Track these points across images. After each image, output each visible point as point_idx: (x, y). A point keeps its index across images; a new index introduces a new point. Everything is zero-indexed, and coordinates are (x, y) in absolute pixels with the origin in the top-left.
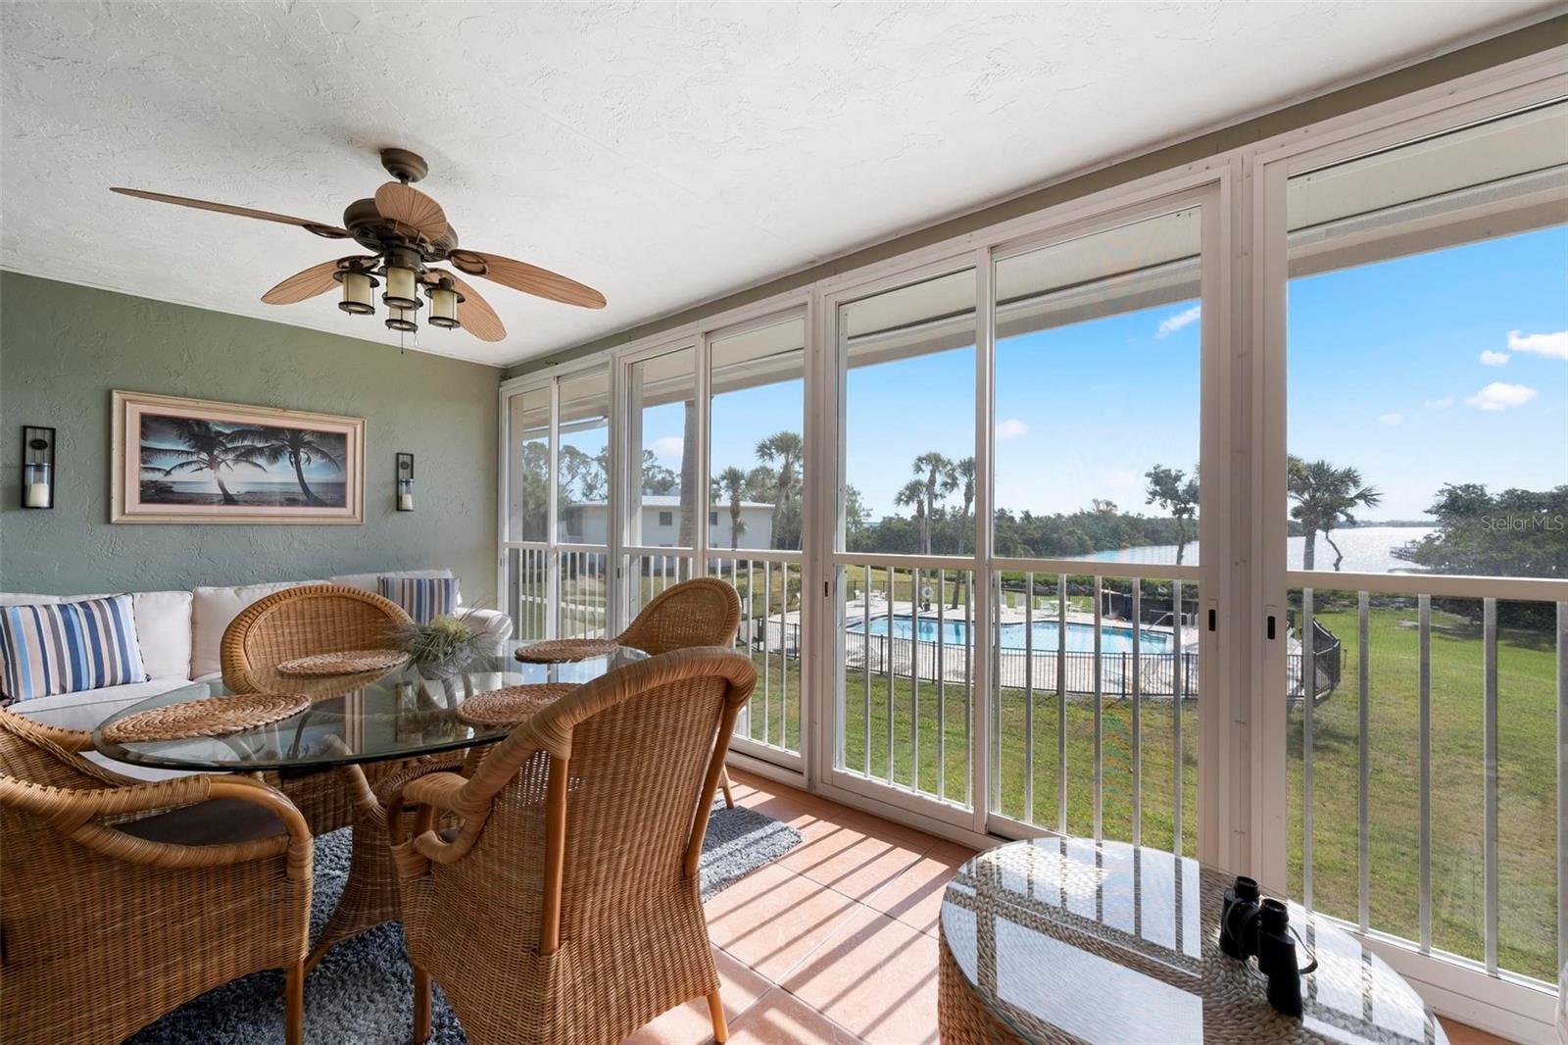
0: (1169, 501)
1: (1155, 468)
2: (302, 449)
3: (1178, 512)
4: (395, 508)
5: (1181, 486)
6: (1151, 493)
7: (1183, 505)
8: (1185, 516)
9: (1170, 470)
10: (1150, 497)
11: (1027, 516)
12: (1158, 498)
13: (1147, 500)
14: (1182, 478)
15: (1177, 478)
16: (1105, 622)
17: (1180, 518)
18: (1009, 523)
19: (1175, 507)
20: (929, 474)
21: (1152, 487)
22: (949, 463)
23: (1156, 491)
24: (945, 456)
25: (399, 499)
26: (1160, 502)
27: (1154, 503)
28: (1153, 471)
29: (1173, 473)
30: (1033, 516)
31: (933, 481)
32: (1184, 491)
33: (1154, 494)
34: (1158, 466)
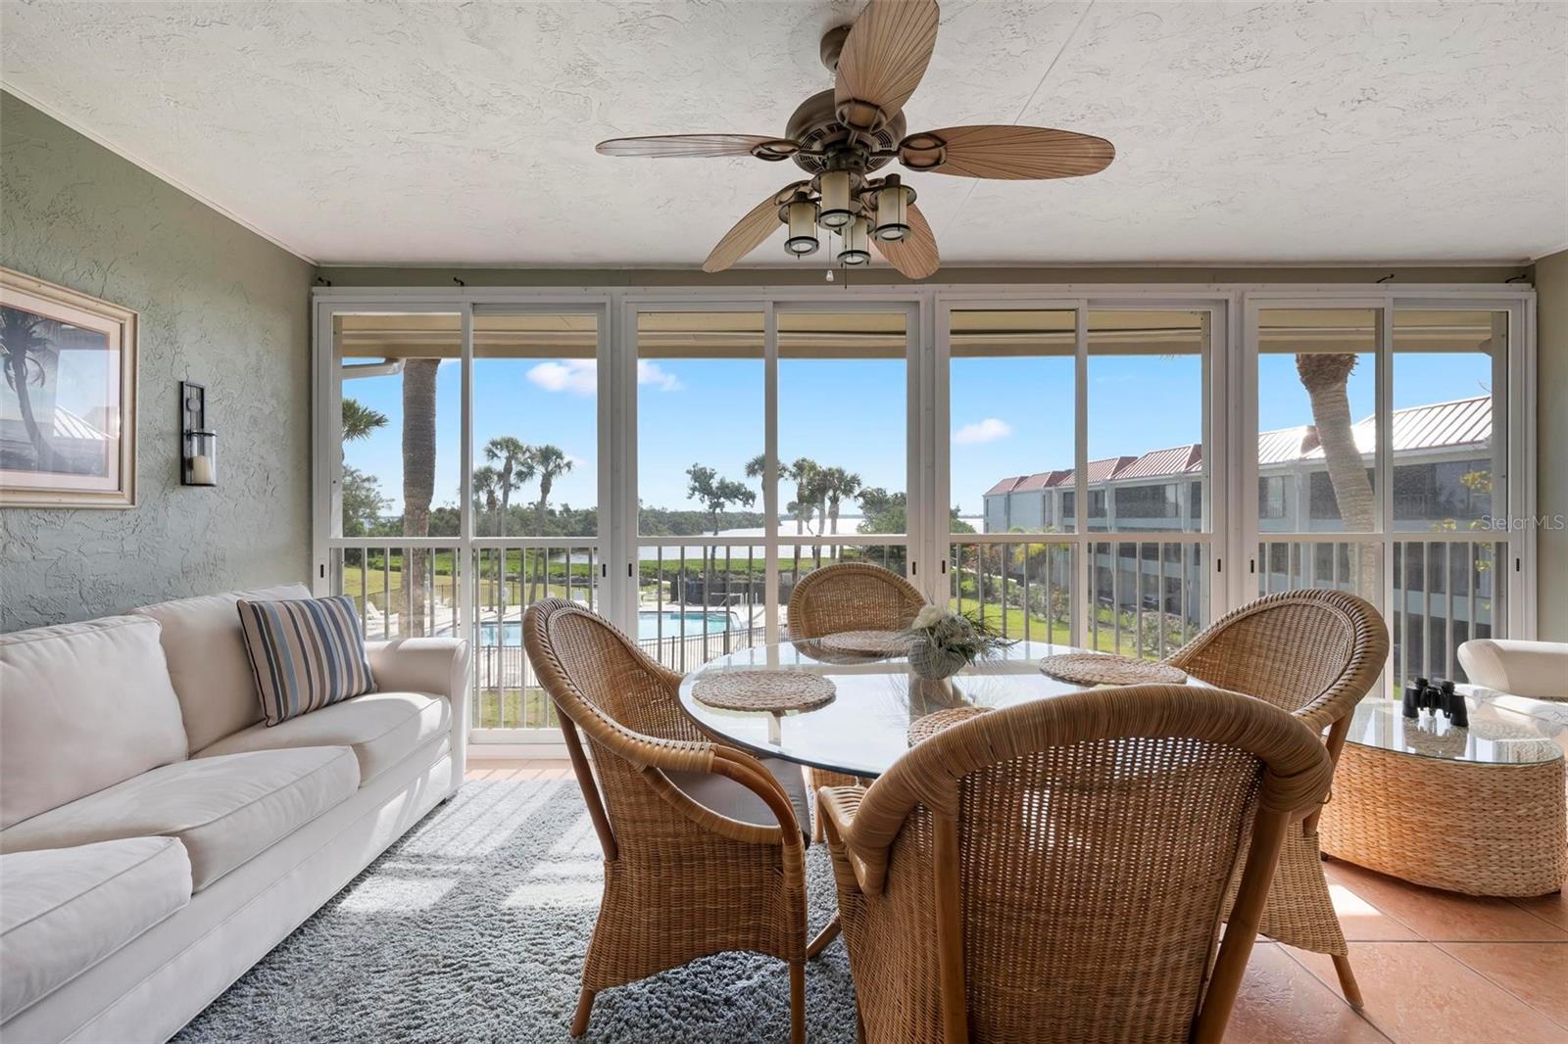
0: (706, 496)
1: (694, 466)
2: (29, 354)
3: (714, 506)
4: (179, 480)
5: (715, 483)
6: (691, 489)
7: (716, 500)
8: (718, 510)
9: (705, 468)
10: (690, 492)
11: (567, 509)
12: (697, 493)
13: (688, 495)
14: (715, 476)
15: (712, 476)
16: (687, 608)
17: (713, 510)
18: (550, 518)
19: (711, 502)
20: (504, 461)
21: (692, 483)
22: (528, 450)
23: (695, 487)
24: (524, 442)
25: (186, 464)
26: (698, 497)
27: (693, 497)
28: (692, 469)
29: (708, 471)
30: (572, 510)
31: (508, 469)
32: (717, 488)
33: (694, 490)
34: (697, 464)
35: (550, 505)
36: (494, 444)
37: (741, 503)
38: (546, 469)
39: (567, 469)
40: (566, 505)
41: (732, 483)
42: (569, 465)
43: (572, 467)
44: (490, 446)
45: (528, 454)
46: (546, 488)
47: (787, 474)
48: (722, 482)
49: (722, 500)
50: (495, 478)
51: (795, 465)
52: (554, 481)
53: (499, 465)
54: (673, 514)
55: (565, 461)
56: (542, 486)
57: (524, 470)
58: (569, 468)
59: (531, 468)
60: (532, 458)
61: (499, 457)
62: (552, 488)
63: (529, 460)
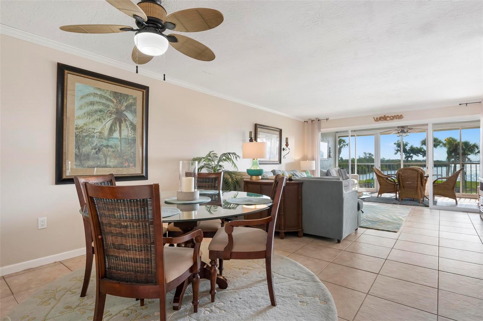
0: (403, 153)
1: (398, 141)
3: (407, 157)
5: (408, 148)
6: (396, 150)
7: (408, 155)
8: (410, 159)
9: (403, 142)
10: (396, 152)
13: (395, 153)
14: (408, 145)
15: (406, 145)
17: (407, 159)
19: (406, 156)
21: (397, 148)
26: (400, 154)
27: (397, 154)
28: (397, 142)
29: (405, 143)
32: (409, 150)
33: (398, 151)
34: (399, 140)
37: (422, 156)
38: (340, 146)
41: (417, 147)
47: (441, 144)
48: (412, 147)
49: (412, 155)
51: (445, 140)
52: (342, 150)
54: (392, 160)
55: (346, 143)
62: (341, 152)
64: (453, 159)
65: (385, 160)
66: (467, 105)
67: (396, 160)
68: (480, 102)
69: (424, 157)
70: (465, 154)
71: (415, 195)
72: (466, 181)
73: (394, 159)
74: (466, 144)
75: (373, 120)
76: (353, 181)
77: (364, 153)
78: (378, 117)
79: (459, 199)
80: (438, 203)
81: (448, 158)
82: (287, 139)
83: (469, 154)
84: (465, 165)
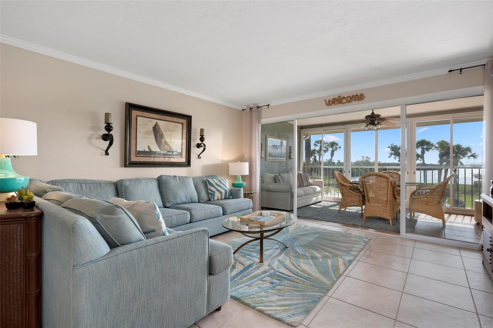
0: (397, 157)
1: (391, 145)
6: (390, 154)
9: (397, 146)
12: (393, 155)
15: (400, 148)
19: (399, 159)
21: (391, 152)
22: (327, 143)
23: (392, 153)
24: (325, 141)
26: (394, 157)
27: (391, 157)
28: (391, 146)
29: (398, 146)
31: (320, 150)
33: (391, 154)
34: (393, 144)
35: (333, 160)
36: (316, 142)
38: (333, 149)
39: (339, 148)
40: (339, 161)
42: (340, 147)
43: (341, 148)
44: (315, 143)
45: (327, 145)
46: (332, 155)
47: (433, 148)
50: (316, 152)
51: (438, 143)
52: (335, 152)
53: (318, 148)
54: (388, 163)
55: (339, 146)
56: (331, 154)
57: (325, 149)
58: (340, 148)
59: (327, 149)
60: (328, 146)
61: (318, 146)
62: (334, 155)
63: (327, 147)
64: (445, 163)
65: (381, 163)
66: (461, 71)
67: (391, 163)
68: (485, 65)
69: (418, 160)
70: (457, 158)
71: (384, 212)
72: (458, 184)
73: (390, 162)
74: (458, 147)
75: (325, 103)
76: (313, 189)
77: (362, 156)
78: (331, 99)
79: (448, 215)
80: (418, 222)
81: (439, 161)
82: (202, 130)
83: (462, 158)
84: (457, 169)
